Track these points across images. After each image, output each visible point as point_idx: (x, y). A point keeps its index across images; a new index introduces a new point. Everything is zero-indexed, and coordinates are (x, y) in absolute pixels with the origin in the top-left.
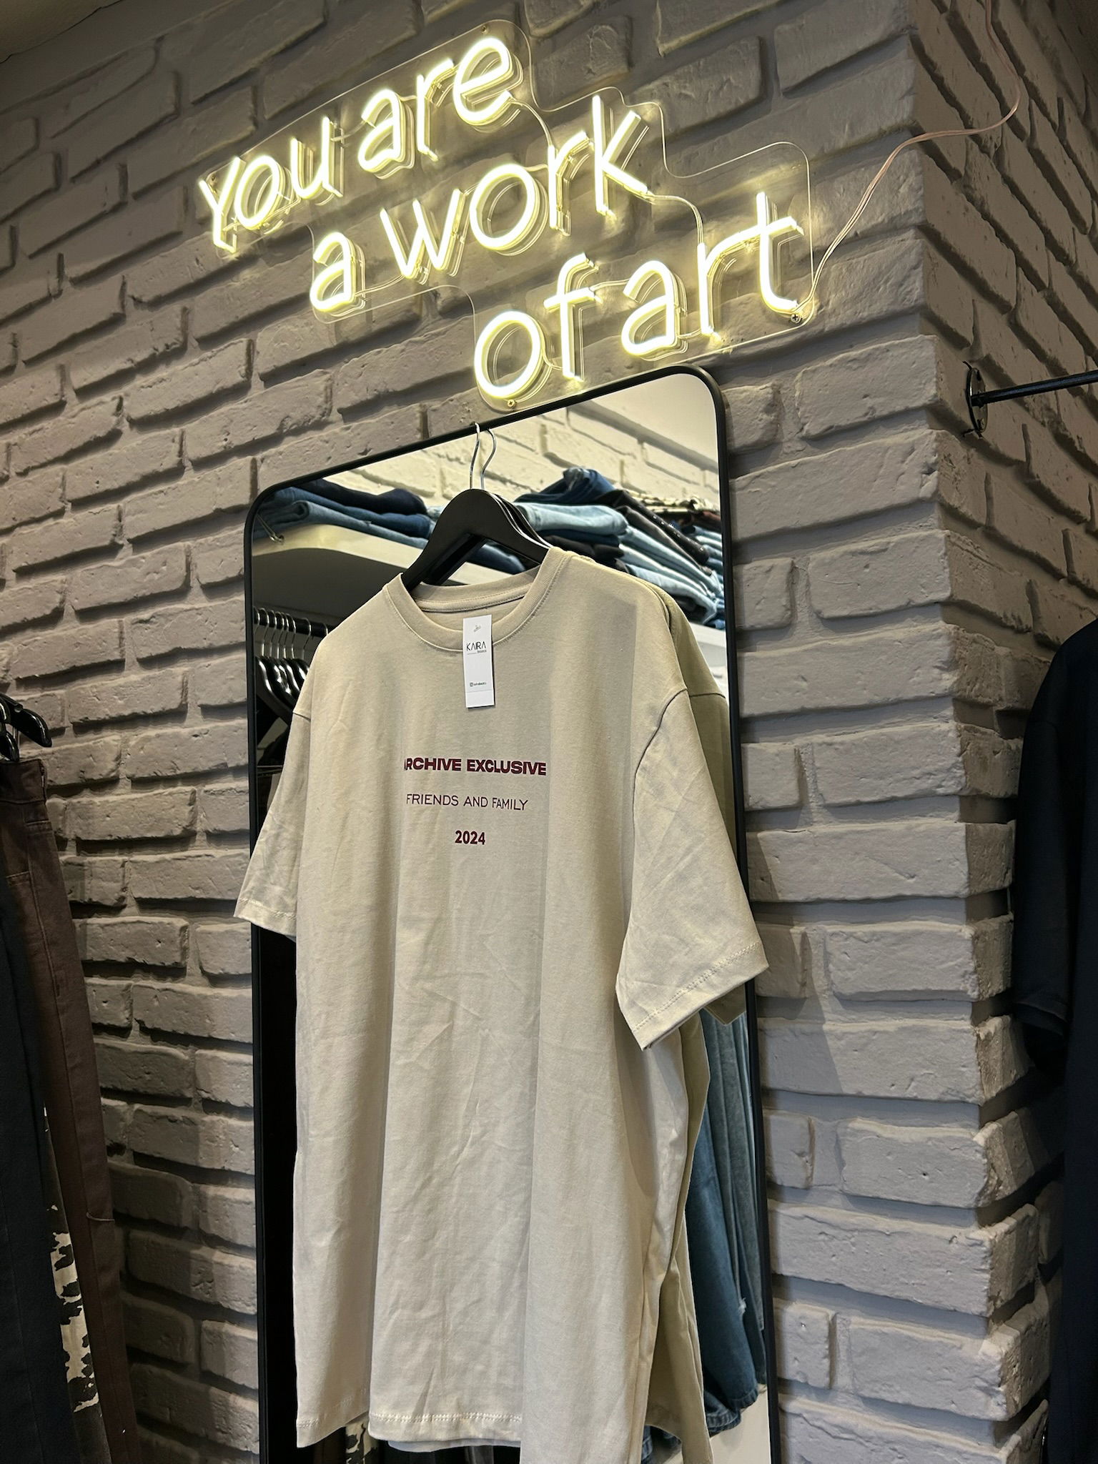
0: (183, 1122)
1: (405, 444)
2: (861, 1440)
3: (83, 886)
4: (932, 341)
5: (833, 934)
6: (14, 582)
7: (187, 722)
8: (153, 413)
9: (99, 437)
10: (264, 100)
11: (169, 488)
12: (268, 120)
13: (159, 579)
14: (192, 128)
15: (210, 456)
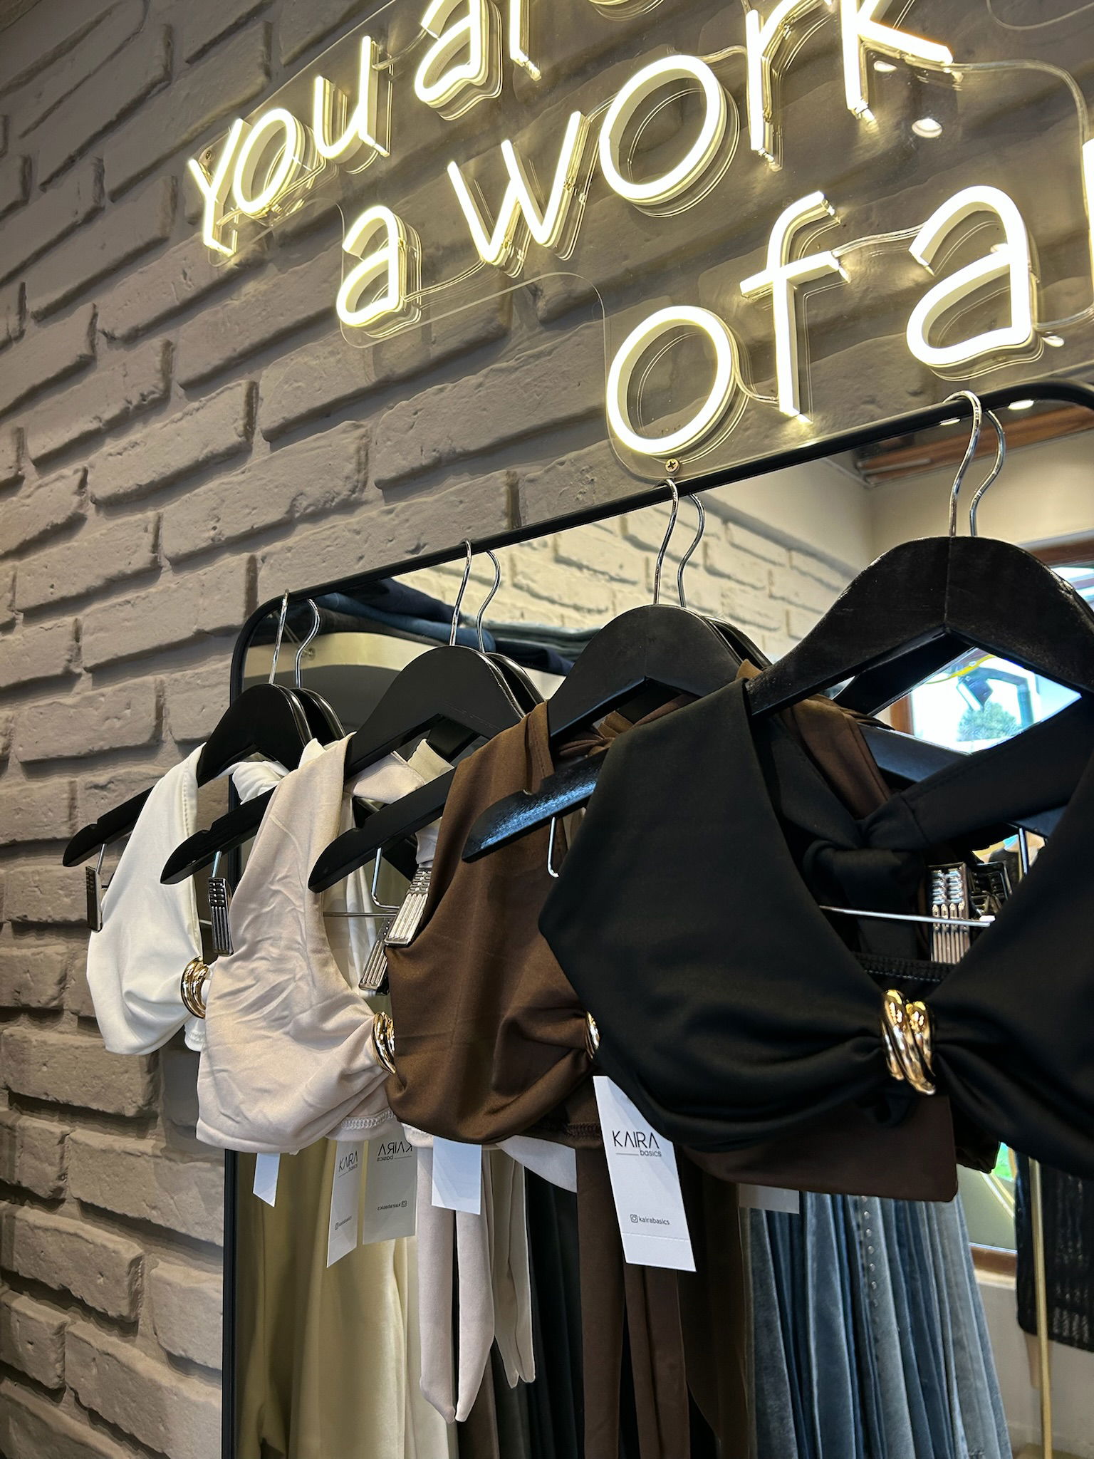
8: (121, 491)
9: (57, 525)
10: (280, 38)
11: (138, 597)
12: (285, 66)
13: (120, 728)
14: (183, 94)
15: (194, 552)
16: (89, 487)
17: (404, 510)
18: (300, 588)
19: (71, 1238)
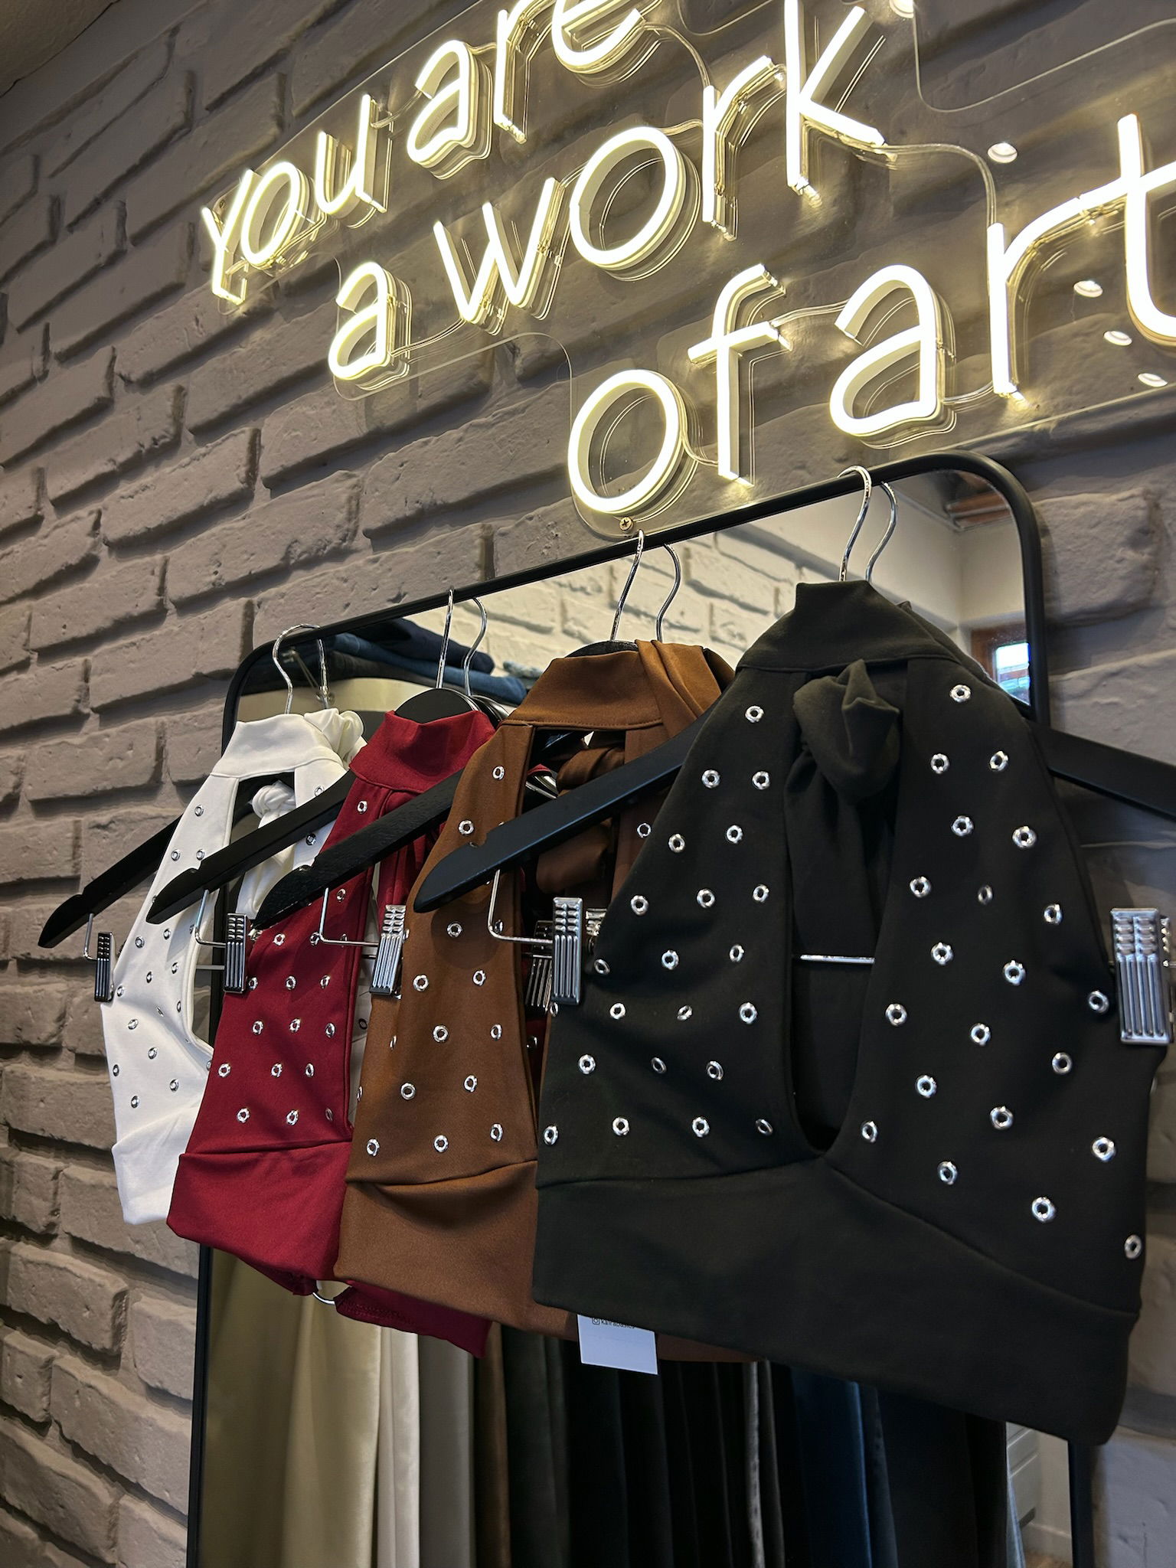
3: (9, 1196)
8: (132, 534)
9: (71, 565)
10: (292, 89)
11: (143, 639)
12: (296, 117)
13: (124, 767)
14: (202, 141)
15: (196, 596)
16: (102, 529)
17: (390, 558)
19: (61, 1272)
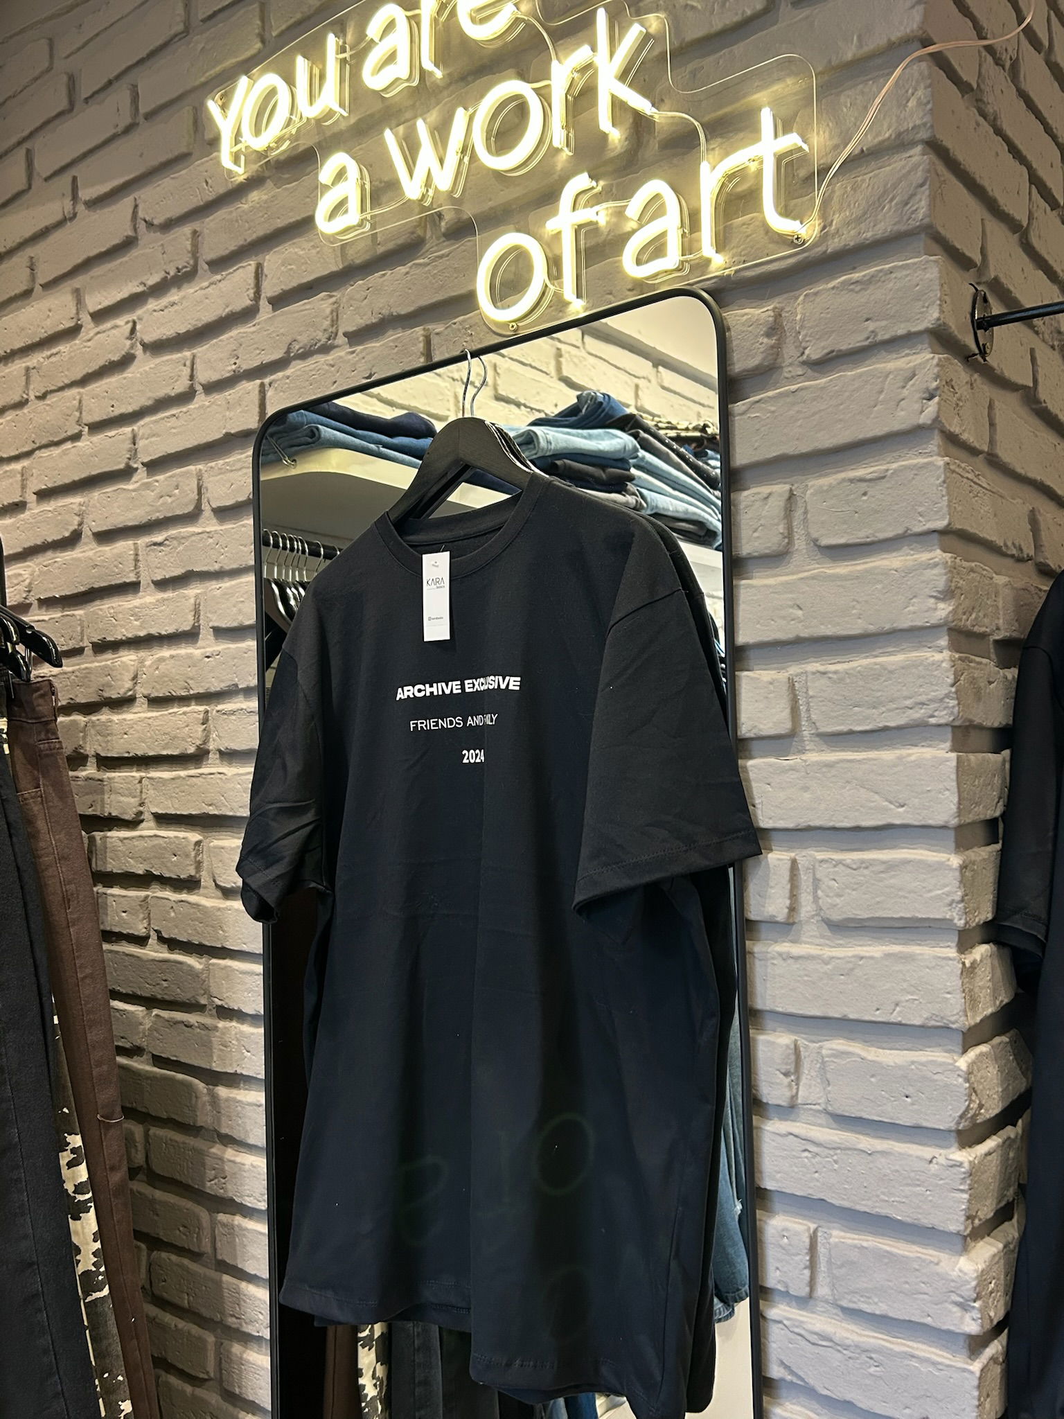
0: (199, 1027)
1: (408, 368)
2: (839, 1348)
3: (102, 801)
4: (935, 261)
5: (822, 861)
6: (35, 504)
7: (200, 643)
8: (164, 337)
9: (113, 361)
10: (271, 17)
11: (180, 412)
12: (275, 39)
13: (173, 502)
14: (200, 46)
15: (220, 380)
16: (138, 334)
17: (362, 351)
18: (296, 403)
